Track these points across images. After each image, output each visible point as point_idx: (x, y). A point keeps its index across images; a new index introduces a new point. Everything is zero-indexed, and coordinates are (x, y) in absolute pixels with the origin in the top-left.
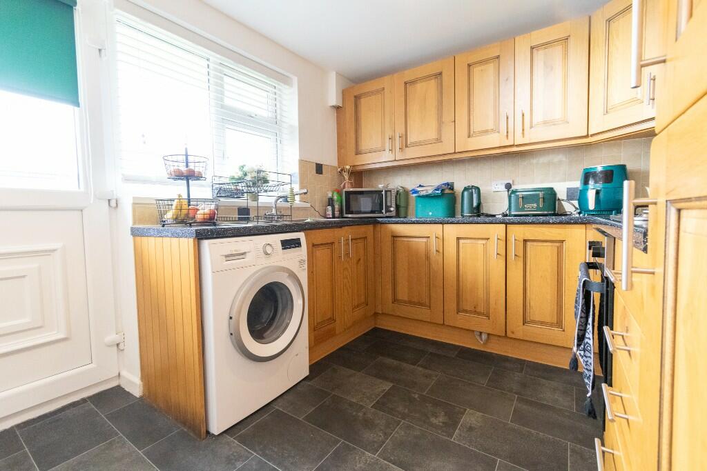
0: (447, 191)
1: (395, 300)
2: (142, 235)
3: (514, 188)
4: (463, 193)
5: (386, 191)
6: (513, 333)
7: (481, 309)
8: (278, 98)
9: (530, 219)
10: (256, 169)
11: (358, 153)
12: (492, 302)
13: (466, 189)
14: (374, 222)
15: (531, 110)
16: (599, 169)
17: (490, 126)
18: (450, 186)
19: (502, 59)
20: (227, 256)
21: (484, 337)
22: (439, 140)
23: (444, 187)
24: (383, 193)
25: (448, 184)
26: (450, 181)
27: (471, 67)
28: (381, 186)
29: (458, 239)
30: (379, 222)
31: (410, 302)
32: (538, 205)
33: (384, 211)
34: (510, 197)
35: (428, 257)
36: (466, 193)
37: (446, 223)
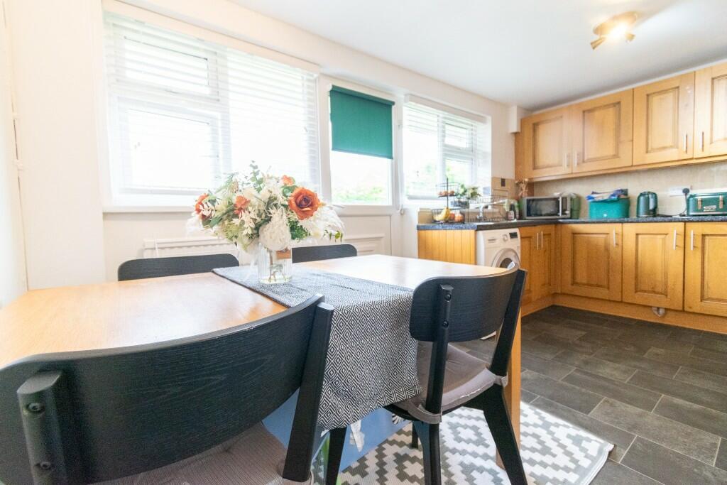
0: (622, 197)
1: (574, 283)
2: (421, 230)
3: (692, 192)
4: (639, 198)
5: (563, 198)
6: (690, 308)
7: (659, 289)
8: (474, 133)
9: (709, 218)
10: (472, 187)
11: (535, 168)
12: (670, 283)
13: (641, 195)
14: (556, 223)
15: (712, 129)
17: (669, 142)
18: (625, 192)
19: (681, 90)
20: (489, 240)
21: (661, 311)
22: (616, 156)
23: (619, 193)
24: (560, 200)
25: (622, 191)
26: (624, 188)
27: (650, 97)
28: (556, 194)
29: (637, 234)
30: (560, 223)
31: (589, 285)
32: (718, 206)
33: (560, 214)
34: (688, 201)
35: (607, 249)
36: (642, 198)
37: (625, 222)
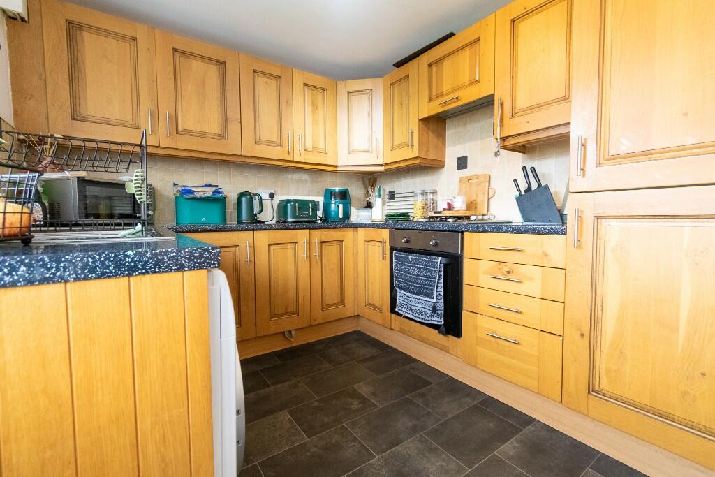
4: (239, 198)
6: (315, 320)
7: (292, 308)
11: (77, 116)
16: (337, 189)
21: (293, 334)
22: (223, 137)
29: (270, 245)
37: (258, 230)
